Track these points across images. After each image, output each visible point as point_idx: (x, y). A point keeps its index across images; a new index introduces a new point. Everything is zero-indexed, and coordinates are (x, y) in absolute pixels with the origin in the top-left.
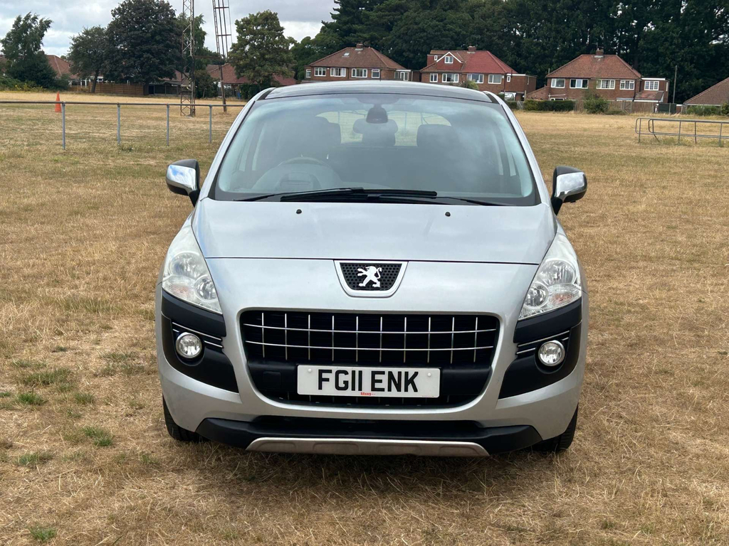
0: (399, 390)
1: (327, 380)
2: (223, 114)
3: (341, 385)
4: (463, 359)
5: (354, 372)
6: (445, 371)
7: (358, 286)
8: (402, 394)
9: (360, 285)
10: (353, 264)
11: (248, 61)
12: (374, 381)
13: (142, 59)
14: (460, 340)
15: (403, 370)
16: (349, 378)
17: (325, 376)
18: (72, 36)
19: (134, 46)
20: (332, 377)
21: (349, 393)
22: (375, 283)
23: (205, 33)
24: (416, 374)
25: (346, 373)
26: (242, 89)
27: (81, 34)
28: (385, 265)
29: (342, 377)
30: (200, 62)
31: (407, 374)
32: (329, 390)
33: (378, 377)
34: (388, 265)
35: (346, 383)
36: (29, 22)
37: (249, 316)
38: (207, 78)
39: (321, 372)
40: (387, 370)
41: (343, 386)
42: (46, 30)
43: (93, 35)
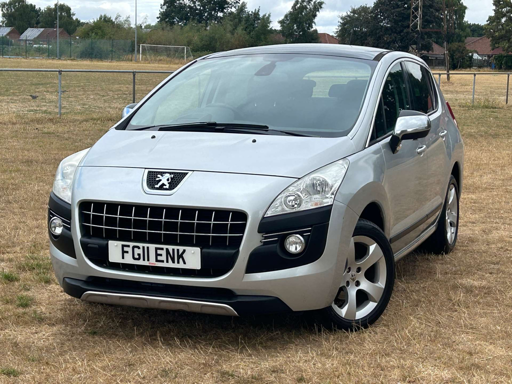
0: (174, 262)
1: (127, 252)
2: (446, 82)
3: (136, 256)
4: (219, 242)
5: (144, 247)
6: (204, 250)
7: (155, 187)
8: (176, 265)
9: (156, 186)
10: (155, 172)
11: (503, 32)
12: (157, 255)
13: (402, 34)
14: (217, 229)
15: (176, 248)
16: (140, 251)
17: (126, 249)
18: (341, 15)
19: (396, 22)
20: (130, 250)
21: (141, 262)
22: (166, 185)
23: (465, 8)
24: (184, 251)
25: (139, 248)
26: (496, 60)
27: (349, 13)
28: (175, 173)
29: (137, 251)
30: (459, 36)
31: (178, 250)
32: (129, 260)
33: (159, 252)
34: (177, 173)
35: (139, 255)
36: (305, 4)
37: (85, 205)
38: (463, 51)
39: (123, 246)
40: (165, 247)
41: (137, 257)
42: (318, 11)
43: (359, 14)
